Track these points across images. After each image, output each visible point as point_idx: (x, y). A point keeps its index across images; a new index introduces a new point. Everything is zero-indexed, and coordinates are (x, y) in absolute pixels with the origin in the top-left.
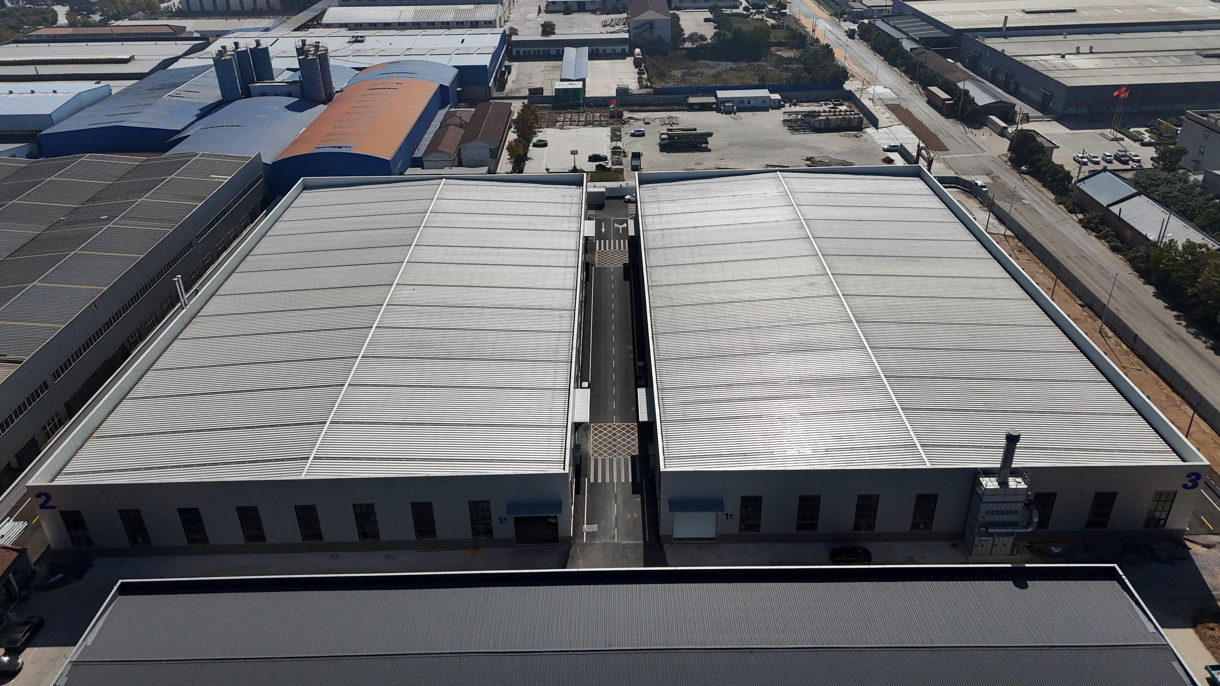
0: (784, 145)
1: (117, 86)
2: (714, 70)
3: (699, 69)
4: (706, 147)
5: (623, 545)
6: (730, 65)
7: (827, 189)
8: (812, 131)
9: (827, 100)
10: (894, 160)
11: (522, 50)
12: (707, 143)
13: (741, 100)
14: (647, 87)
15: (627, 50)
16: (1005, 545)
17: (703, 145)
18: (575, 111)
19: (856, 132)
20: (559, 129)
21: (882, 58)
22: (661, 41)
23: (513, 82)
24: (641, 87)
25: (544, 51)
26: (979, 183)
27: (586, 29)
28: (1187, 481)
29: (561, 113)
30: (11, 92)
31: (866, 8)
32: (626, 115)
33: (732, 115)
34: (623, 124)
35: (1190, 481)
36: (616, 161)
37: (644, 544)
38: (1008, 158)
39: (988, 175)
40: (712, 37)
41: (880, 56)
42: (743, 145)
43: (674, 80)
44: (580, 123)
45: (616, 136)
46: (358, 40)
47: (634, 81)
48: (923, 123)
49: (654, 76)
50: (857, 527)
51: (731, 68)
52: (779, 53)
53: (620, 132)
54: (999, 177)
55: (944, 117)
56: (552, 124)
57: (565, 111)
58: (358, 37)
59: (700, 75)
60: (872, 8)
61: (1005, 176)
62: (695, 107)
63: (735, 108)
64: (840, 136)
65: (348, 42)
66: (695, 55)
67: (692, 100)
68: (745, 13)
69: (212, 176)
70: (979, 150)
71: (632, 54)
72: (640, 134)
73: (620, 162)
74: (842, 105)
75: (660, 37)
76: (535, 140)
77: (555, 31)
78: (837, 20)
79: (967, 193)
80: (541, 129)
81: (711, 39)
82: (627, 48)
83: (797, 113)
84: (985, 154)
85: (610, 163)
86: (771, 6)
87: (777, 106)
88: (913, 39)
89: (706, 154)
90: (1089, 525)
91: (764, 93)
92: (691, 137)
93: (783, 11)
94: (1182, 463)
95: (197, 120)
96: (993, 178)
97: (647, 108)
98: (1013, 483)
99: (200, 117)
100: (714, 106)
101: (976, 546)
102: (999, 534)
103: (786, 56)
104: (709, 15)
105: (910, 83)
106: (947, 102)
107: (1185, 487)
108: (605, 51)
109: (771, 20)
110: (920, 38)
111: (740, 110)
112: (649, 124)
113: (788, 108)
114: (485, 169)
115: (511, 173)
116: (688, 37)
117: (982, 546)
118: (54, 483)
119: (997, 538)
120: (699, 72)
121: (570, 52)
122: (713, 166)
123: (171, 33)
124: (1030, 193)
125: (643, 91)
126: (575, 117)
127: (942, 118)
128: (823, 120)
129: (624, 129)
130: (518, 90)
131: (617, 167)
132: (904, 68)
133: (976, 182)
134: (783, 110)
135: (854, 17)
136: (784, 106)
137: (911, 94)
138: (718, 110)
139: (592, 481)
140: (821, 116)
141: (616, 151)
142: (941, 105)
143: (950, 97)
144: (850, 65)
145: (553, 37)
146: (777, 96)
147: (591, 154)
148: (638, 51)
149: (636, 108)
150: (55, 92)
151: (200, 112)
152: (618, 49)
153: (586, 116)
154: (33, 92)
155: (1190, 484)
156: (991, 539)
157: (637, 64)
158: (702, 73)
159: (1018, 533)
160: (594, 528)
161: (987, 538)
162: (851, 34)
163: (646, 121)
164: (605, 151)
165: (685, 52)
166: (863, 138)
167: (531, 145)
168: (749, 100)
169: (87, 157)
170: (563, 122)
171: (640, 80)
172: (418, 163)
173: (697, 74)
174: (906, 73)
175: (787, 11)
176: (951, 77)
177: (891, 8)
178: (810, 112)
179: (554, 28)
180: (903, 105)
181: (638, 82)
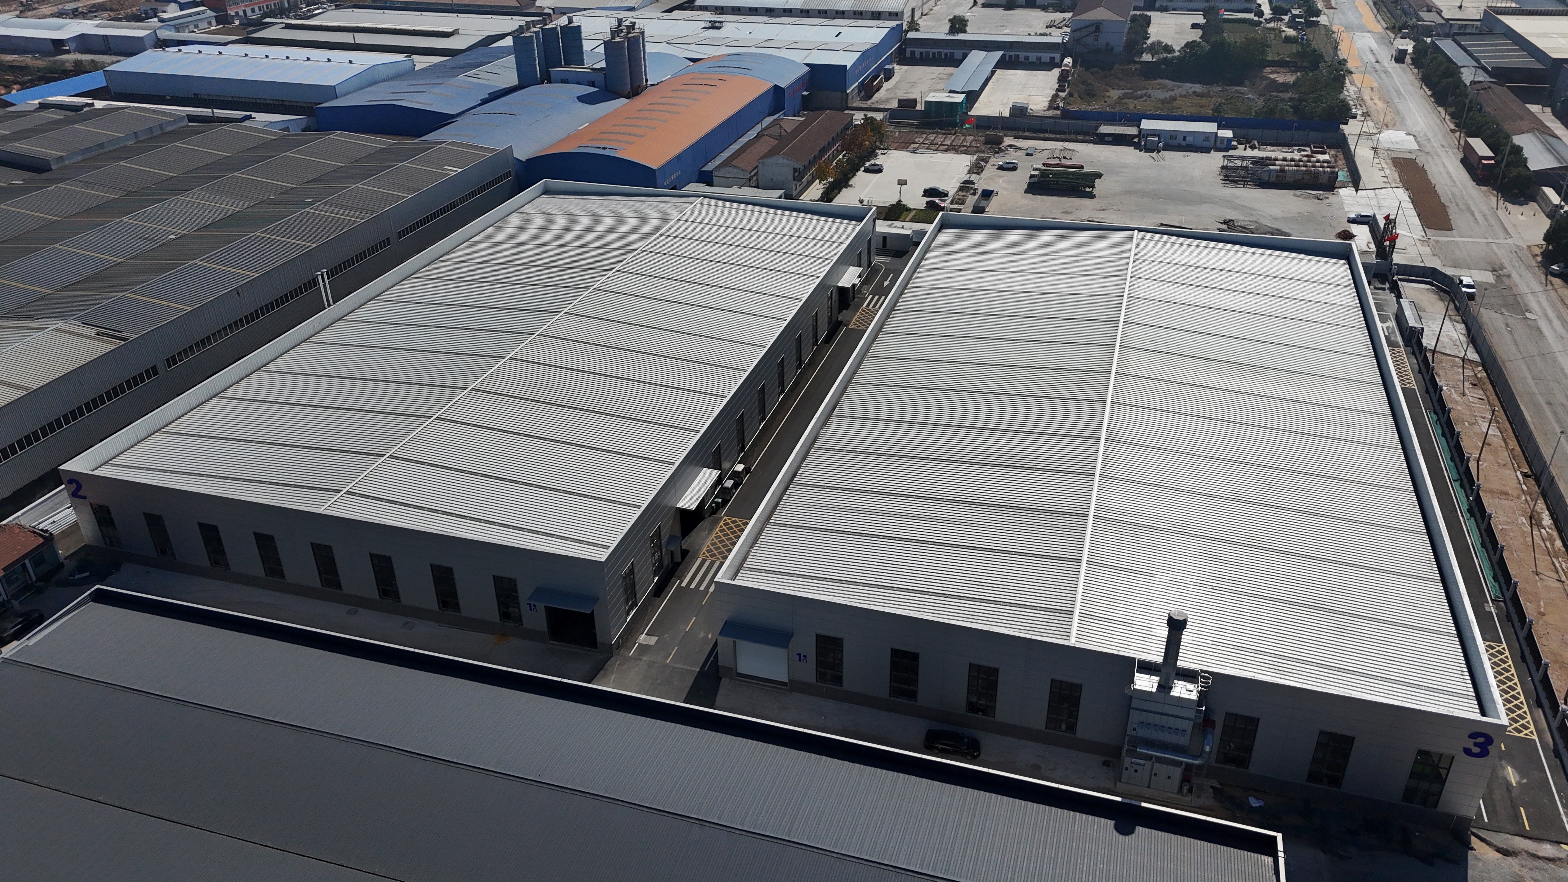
0: (1202, 200)
1: (422, 62)
2: (1167, 95)
3: (1149, 91)
4: (1091, 192)
5: (674, 668)
6: (1198, 88)
7: (1192, 260)
8: (1255, 185)
9: (1302, 144)
10: (1355, 236)
11: (918, 51)
12: (1093, 187)
13: (1173, 135)
14: (1057, 108)
15: (1057, 60)
16: (1169, 778)
17: (1088, 190)
18: (943, 131)
19: (1321, 192)
20: (909, 153)
21: (1429, 93)
22: (1109, 49)
23: (887, 90)
24: (1050, 108)
25: (946, 54)
26: (1466, 280)
27: (1022, 30)
28: (1470, 743)
29: (923, 133)
30: (308, 59)
31: (1444, 22)
32: (1008, 141)
33: (1154, 154)
34: (997, 153)
35: (1476, 744)
36: (959, 199)
37: (699, 672)
38: (1542, 250)
39: (1494, 270)
40: (1182, 48)
41: (1427, 90)
42: (1143, 194)
43: (1106, 102)
44: (942, 148)
45: (977, 169)
46: (715, 26)
47: (1046, 99)
48: (1436, 189)
49: (1076, 95)
50: (972, 707)
51: (1194, 92)
52: (1272, 76)
53: (987, 162)
54: (1509, 276)
55: (1475, 183)
56: (904, 145)
57: (931, 131)
58: (715, 22)
59: (1145, 98)
60: (1451, 22)
61: (1520, 276)
62: (1107, 139)
63: (1161, 145)
64: (1295, 195)
65: (703, 28)
66: (1151, 72)
67: (1104, 129)
68: (1256, 18)
69: (446, 167)
70: (1502, 234)
71: (1059, 66)
72: (1011, 168)
73: (963, 201)
74: (1325, 153)
75: (1108, 43)
76: (868, 164)
77: (968, 29)
78: (1393, 36)
79: (1442, 294)
80: (886, 151)
81: (1179, 51)
82: (1057, 56)
83: (1243, 158)
84: (1510, 241)
85: (949, 201)
86: (1296, 12)
87: (1225, 146)
88: (1484, 69)
89: (1087, 202)
90: (1312, 777)
91: (1210, 127)
92: (1071, 177)
93: (1315, 19)
94: (1477, 717)
95: (480, 105)
96: (1498, 277)
97: (1042, 135)
98: (1183, 690)
99: (484, 102)
100: (1136, 140)
101: (1126, 769)
102: (1159, 760)
103: (1281, 81)
104: (1201, 20)
105: (1452, 131)
106: (1485, 162)
107: (1468, 752)
108: (1027, 58)
109: (1292, 30)
110: (1492, 68)
111: (1168, 147)
112: (1031, 155)
113: (1240, 151)
114: (781, 192)
115: (817, 201)
116: (1148, 46)
117: (1136, 771)
118: (96, 473)
119: (1157, 765)
120: (1145, 95)
121: (976, 57)
122: (1086, 217)
123: (517, 8)
124: (1545, 304)
125: (1050, 113)
126: (939, 140)
127: (1470, 183)
128: (1276, 171)
129: (995, 159)
130: (888, 100)
131: (956, 206)
132: (1452, 109)
133: (1461, 278)
134: (1231, 153)
135: (1417, 33)
136: (1235, 148)
137: (1443, 146)
138: (1137, 146)
139: (684, 585)
140: (1275, 165)
141: (966, 187)
142: (1476, 165)
143: (1493, 155)
144: (1372, 99)
145: (961, 37)
146: (1229, 134)
147: (928, 187)
148: (1068, 60)
149: (1027, 134)
150: (351, 62)
151: (487, 96)
152: (1046, 57)
153: (955, 138)
154: (329, 60)
155: (1476, 750)
156: (1148, 764)
157: (1062, 79)
158: (1149, 96)
159: (1187, 764)
160: (653, 640)
161: (1143, 762)
162: (1400, 57)
163: (1028, 151)
164: (951, 186)
165: (1138, 66)
166: (1328, 201)
167: (862, 169)
168: (1185, 134)
169: (336, 136)
170: (920, 144)
171: (1055, 97)
172: (707, 179)
173: (1141, 97)
174: (1453, 116)
175: (1323, 20)
176: (1507, 126)
177: (1479, 23)
178: (1262, 158)
179: (966, 26)
180: (1421, 161)
181: (1051, 101)
